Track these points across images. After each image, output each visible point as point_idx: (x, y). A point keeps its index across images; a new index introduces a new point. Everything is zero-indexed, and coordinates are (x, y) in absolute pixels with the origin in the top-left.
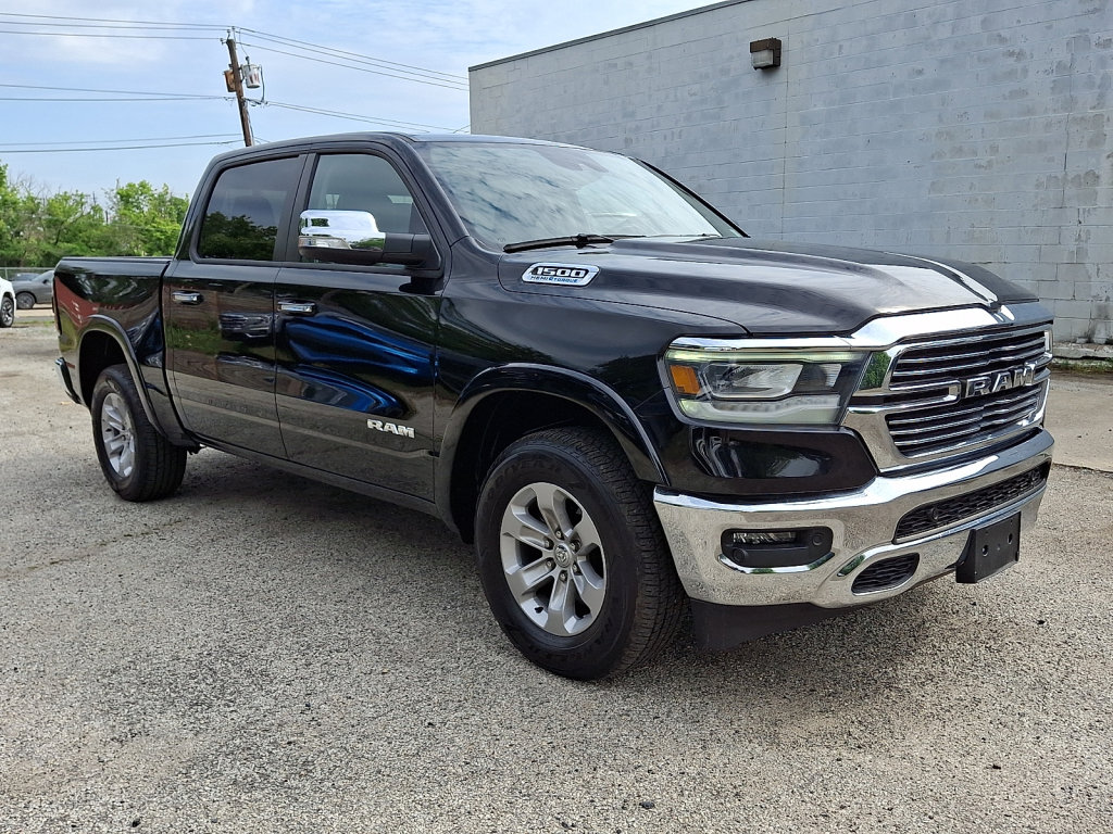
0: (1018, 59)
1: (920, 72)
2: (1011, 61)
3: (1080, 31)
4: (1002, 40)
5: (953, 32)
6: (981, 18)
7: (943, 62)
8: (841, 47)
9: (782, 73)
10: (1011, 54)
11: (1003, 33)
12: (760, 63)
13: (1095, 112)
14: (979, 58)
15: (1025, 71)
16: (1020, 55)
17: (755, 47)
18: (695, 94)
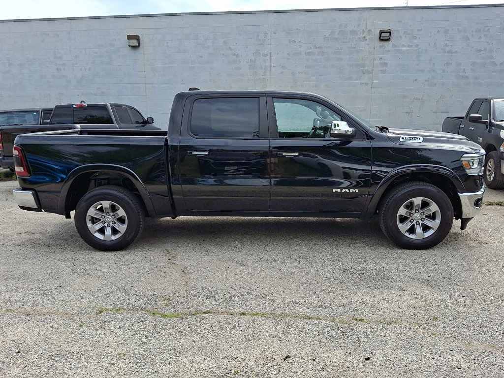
0: (237, 57)
1: (201, 57)
2: (235, 57)
3: (257, 50)
4: (231, 49)
5: (213, 44)
6: (223, 40)
7: (210, 54)
8: (167, 43)
9: (141, 49)
10: (235, 55)
11: (231, 47)
12: (131, 44)
13: (264, 77)
14: (223, 55)
15: (240, 61)
16: (237, 55)
17: (130, 37)
18: (96, 53)
